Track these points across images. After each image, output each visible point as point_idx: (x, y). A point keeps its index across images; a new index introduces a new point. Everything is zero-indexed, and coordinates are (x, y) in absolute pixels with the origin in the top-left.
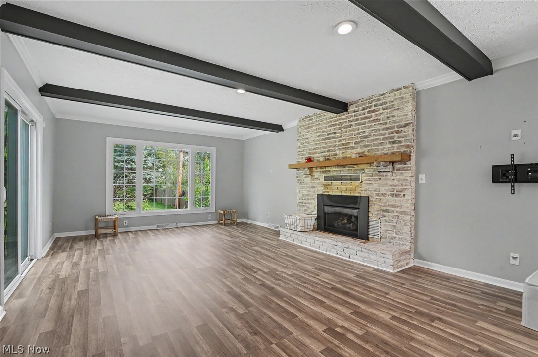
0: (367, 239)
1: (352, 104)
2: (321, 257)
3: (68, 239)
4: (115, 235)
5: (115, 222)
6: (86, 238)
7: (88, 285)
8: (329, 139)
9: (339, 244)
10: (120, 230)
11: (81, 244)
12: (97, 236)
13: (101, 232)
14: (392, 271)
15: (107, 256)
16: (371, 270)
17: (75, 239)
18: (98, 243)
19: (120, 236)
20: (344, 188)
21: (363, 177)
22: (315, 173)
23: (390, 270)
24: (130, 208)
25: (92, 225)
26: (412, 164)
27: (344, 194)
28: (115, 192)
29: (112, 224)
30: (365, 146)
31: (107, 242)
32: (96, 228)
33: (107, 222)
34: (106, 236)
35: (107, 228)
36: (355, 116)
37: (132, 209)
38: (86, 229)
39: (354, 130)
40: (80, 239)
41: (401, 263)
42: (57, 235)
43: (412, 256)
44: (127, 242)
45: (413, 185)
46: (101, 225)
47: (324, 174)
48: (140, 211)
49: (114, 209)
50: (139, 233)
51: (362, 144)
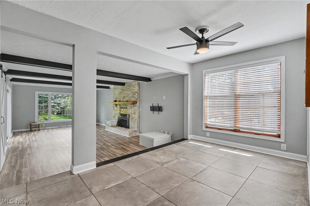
0: (129, 128)
1: (126, 83)
2: (113, 134)
3: (19, 132)
4: (39, 130)
5: (39, 125)
6: (27, 132)
7: (30, 143)
8: (121, 94)
9: (119, 130)
10: (41, 128)
11: (25, 133)
12: (31, 131)
13: (33, 129)
14: (128, 137)
15: (36, 136)
16: (123, 137)
17: (22, 132)
18: (32, 133)
19: (41, 130)
20: (124, 111)
21: (128, 108)
22: (117, 106)
23: (128, 136)
24: (46, 119)
25: (29, 127)
26: (138, 104)
27: (124, 113)
28: (39, 113)
29: (38, 126)
30: (128, 98)
31: (36, 133)
32: (31, 128)
33: (35, 125)
34: (35, 130)
35: (35, 127)
36: (126, 87)
37: (47, 120)
38: (26, 128)
39: (126, 92)
40: (24, 132)
41: (133, 134)
42: (14, 131)
43: (138, 132)
44: (44, 132)
45: (138, 111)
46: (33, 126)
47: (120, 106)
48: (50, 121)
49: (39, 120)
50: (50, 129)
51: (128, 97)
